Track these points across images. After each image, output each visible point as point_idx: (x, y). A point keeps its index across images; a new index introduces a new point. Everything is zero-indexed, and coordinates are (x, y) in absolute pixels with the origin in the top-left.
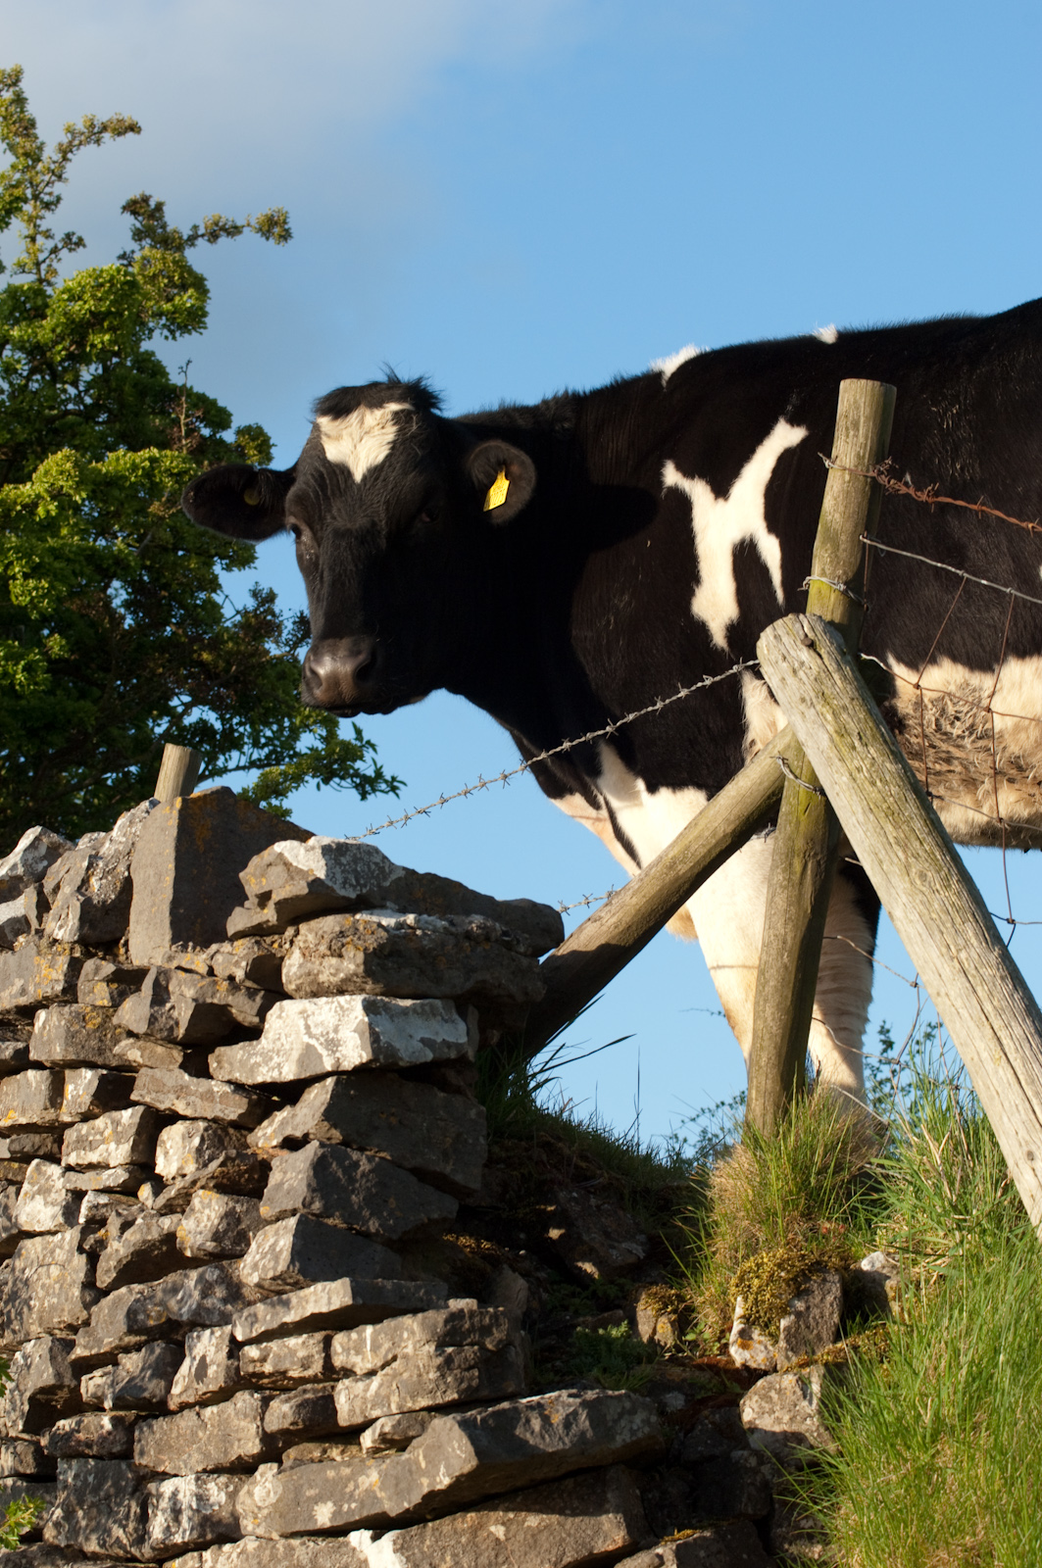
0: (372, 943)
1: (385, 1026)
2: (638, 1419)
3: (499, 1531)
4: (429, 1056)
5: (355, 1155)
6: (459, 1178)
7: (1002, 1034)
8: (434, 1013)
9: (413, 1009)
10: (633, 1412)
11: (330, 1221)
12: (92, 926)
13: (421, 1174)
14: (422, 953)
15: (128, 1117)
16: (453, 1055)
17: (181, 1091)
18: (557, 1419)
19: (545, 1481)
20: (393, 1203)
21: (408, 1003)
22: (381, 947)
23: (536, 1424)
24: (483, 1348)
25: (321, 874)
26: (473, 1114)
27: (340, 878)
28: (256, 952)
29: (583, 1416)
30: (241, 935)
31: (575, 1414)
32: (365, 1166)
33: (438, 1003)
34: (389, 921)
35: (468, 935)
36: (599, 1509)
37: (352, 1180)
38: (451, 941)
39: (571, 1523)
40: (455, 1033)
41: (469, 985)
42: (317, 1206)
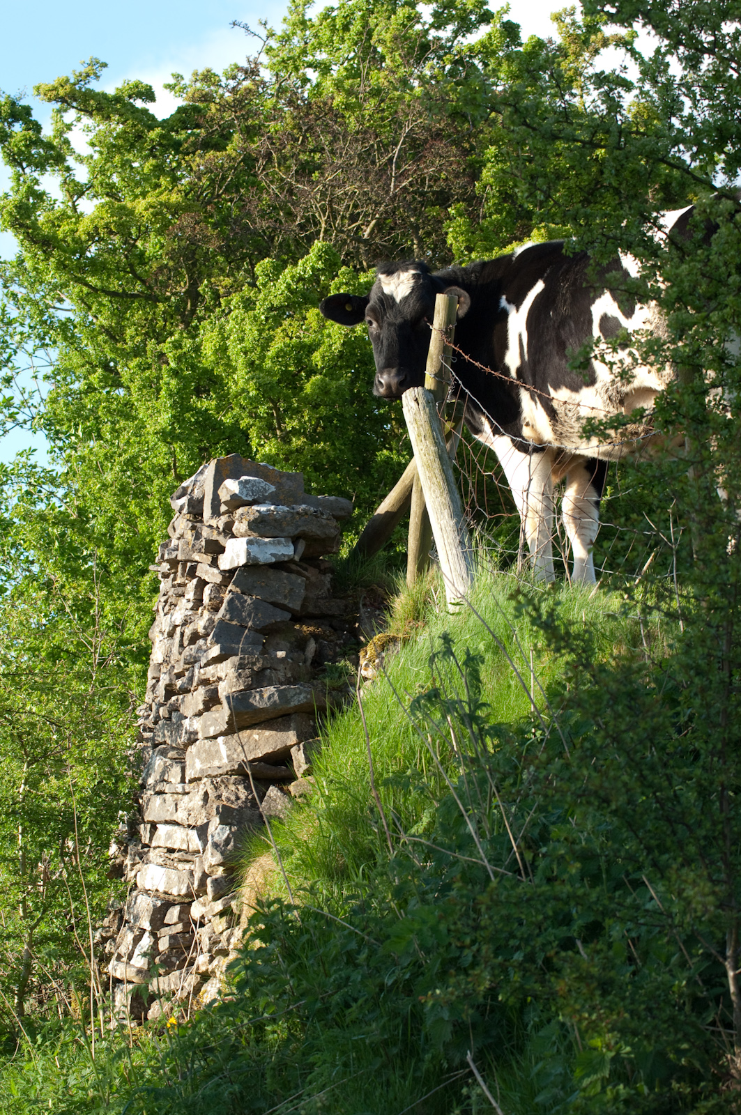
0: (252, 518)
1: (255, 550)
2: (302, 696)
3: (256, 737)
4: (274, 560)
5: (246, 597)
6: (290, 605)
7: (449, 553)
8: (279, 543)
9: (270, 542)
10: (300, 694)
11: (234, 623)
12: (193, 508)
13: (275, 604)
14: (276, 520)
15: (195, 581)
16: (286, 559)
17: (207, 572)
18: (266, 696)
19: (272, 719)
20: (260, 615)
21: (267, 540)
22: (256, 519)
23: (258, 697)
24: (253, 670)
25: (237, 492)
26: (299, 581)
27: (245, 493)
28: (228, 520)
29: (276, 694)
30: (224, 513)
31: (273, 694)
32: (249, 601)
33: (283, 539)
34: (263, 508)
35: (298, 513)
36: (289, 730)
37: (243, 607)
38: (290, 515)
39: (280, 734)
40: (287, 550)
41: (296, 532)
42: (228, 617)
